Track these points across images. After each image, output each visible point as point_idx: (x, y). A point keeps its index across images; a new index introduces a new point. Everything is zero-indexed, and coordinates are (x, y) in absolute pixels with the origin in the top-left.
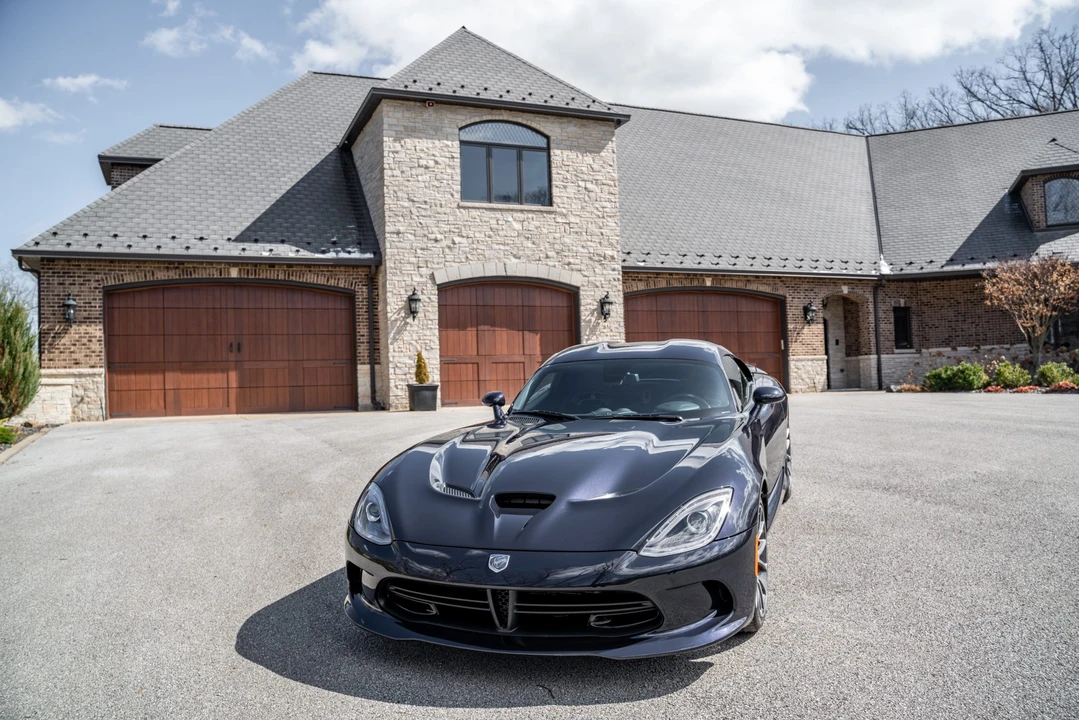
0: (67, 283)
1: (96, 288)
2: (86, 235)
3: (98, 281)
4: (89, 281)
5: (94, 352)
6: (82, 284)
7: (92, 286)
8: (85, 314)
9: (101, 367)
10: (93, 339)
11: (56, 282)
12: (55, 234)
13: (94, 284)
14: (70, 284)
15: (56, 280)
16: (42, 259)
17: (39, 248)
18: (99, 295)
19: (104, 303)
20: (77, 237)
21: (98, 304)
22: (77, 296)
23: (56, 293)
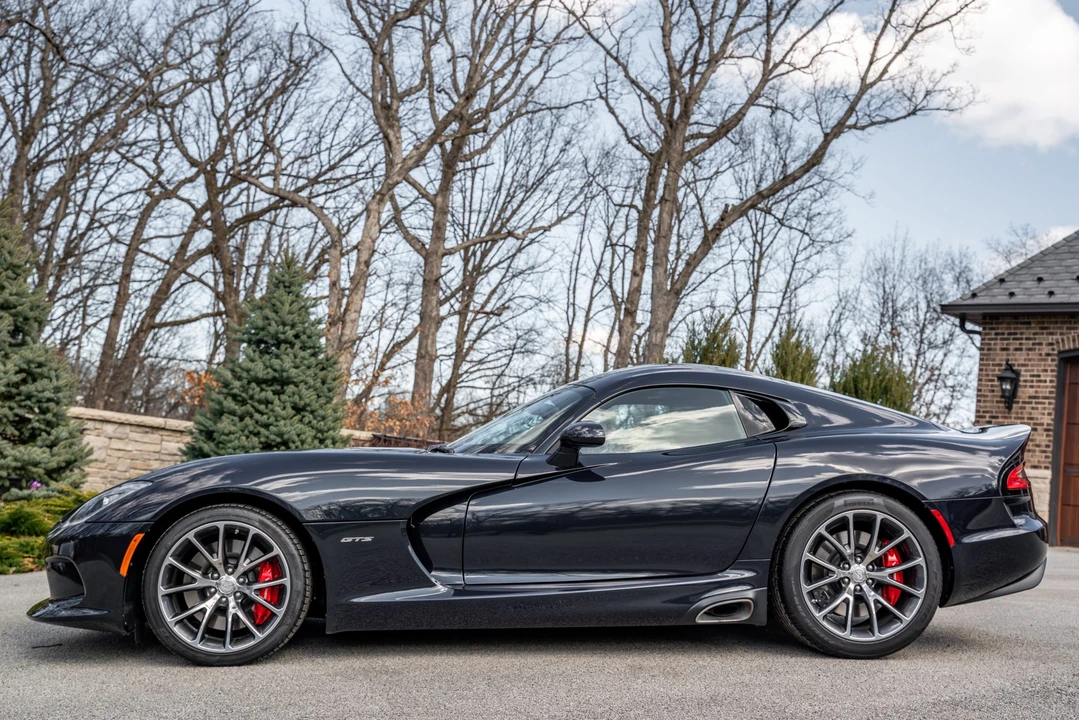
0: (1011, 347)
1: (1048, 355)
2: (1040, 280)
3: (1051, 344)
4: (1040, 344)
5: (1038, 446)
6: (1030, 349)
7: (1043, 353)
8: (1031, 391)
9: (1046, 468)
10: (1039, 427)
11: (998, 347)
12: (1002, 281)
13: (1046, 349)
14: (1016, 349)
15: (999, 344)
16: (985, 316)
17: (976, 301)
18: (1052, 364)
19: (1058, 377)
20: (1029, 284)
21: (1049, 377)
22: (1023, 365)
23: (997, 362)
